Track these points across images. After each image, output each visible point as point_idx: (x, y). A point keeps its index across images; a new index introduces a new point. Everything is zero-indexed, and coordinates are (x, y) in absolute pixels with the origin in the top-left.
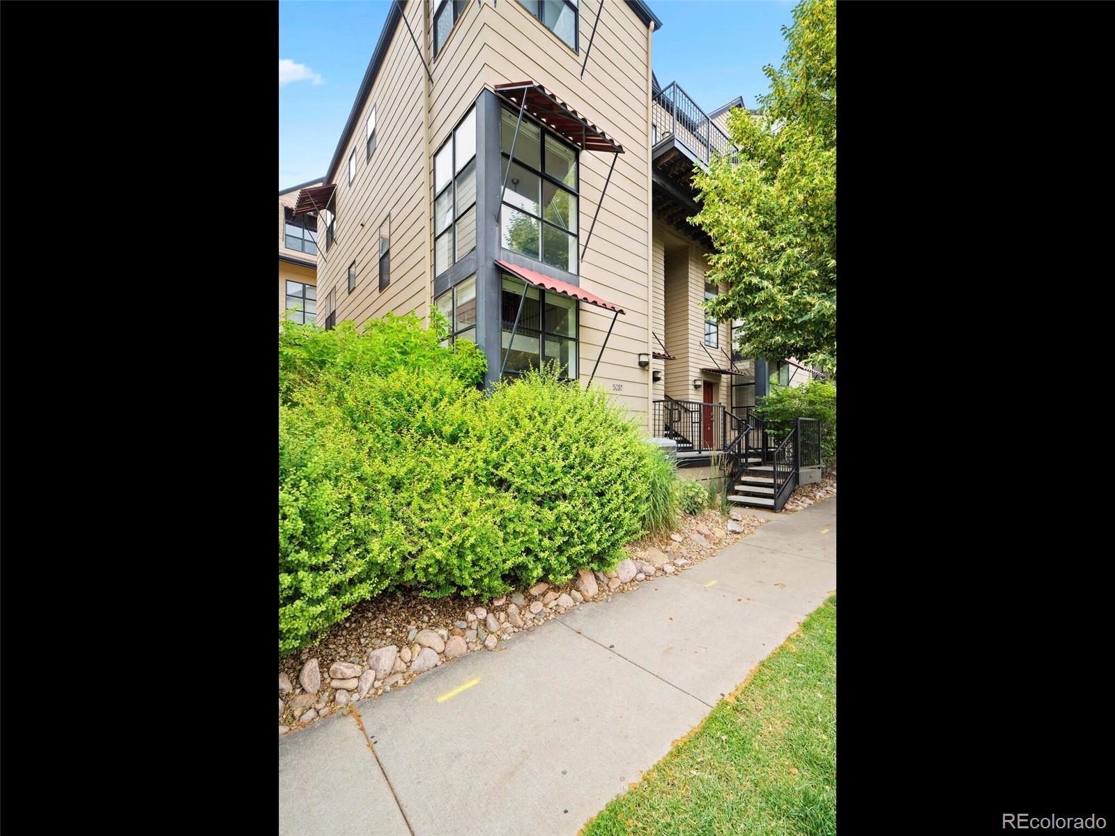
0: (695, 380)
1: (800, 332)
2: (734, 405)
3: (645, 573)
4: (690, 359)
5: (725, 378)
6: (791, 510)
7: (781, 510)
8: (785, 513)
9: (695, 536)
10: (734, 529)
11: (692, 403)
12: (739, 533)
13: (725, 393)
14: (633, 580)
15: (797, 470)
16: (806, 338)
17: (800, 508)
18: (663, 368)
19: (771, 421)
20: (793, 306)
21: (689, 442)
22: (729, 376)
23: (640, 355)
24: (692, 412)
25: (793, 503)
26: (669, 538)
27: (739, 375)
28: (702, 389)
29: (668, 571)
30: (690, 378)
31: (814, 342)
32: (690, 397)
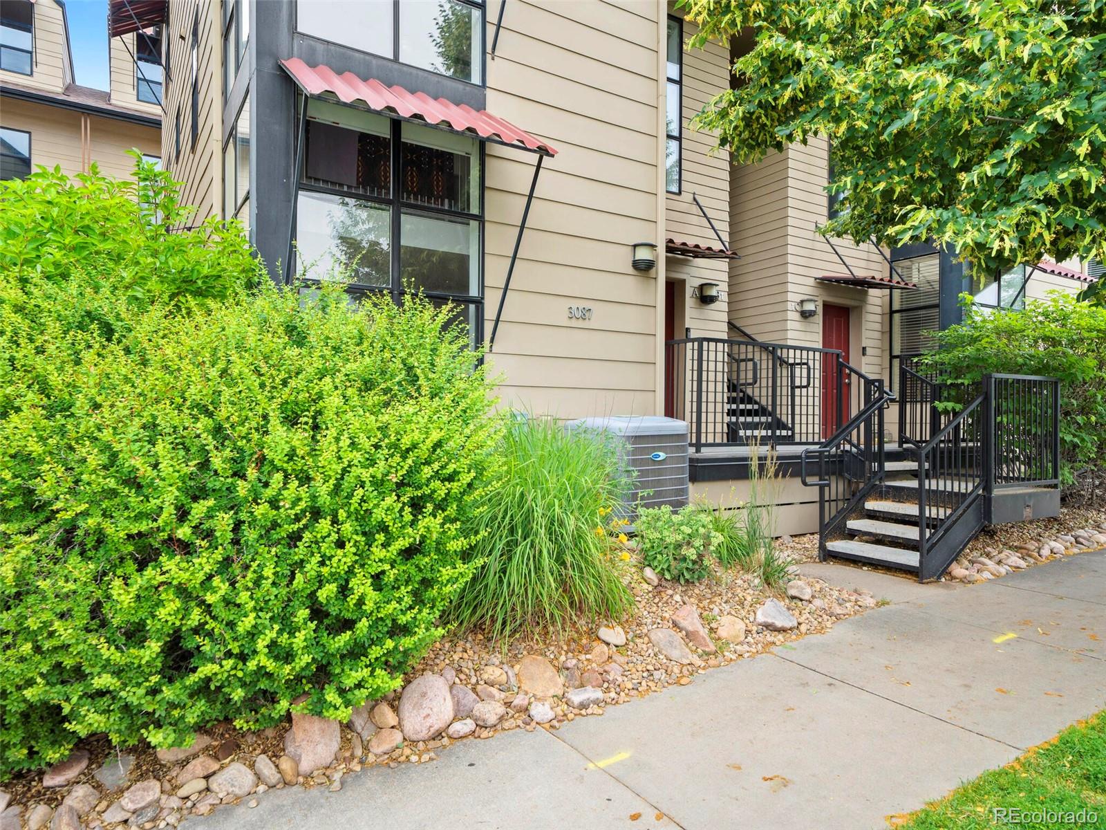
0: (802, 302)
1: (903, 163)
2: (897, 352)
3: (476, 720)
4: (790, 259)
5: (876, 297)
6: (963, 580)
7: (939, 578)
8: (946, 586)
9: (661, 635)
10: (770, 621)
11: (795, 348)
12: (783, 630)
13: (878, 327)
14: (438, 735)
15: (988, 488)
16: (917, 174)
17: (986, 575)
18: (725, 277)
19: (949, 382)
20: (875, 98)
21: (785, 427)
22: (888, 291)
23: (635, 246)
24: (792, 365)
25: (972, 562)
26: (593, 635)
27: (909, 290)
28: (819, 318)
29: (537, 718)
30: (790, 296)
31: (939, 185)
32: (790, 334)
